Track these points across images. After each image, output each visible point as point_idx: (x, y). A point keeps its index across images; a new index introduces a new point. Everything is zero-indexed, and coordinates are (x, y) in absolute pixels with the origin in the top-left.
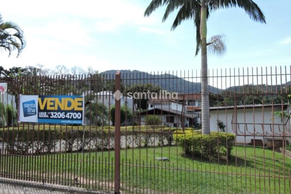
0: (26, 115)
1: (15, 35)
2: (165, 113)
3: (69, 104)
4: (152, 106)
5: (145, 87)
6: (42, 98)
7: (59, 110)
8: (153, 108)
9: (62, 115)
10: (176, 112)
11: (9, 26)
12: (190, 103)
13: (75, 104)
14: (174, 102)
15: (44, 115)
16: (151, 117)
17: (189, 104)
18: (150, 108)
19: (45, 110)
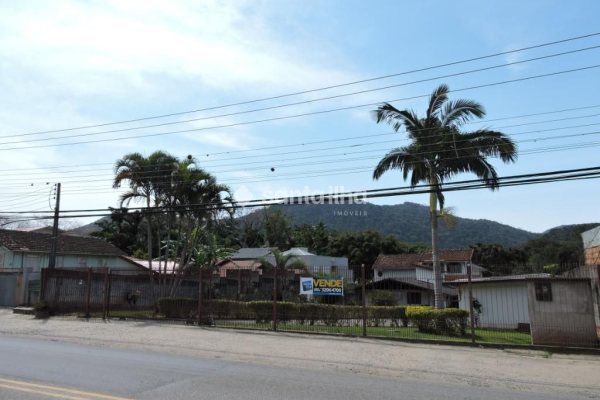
0: (305, 289)
1: (226, 199)
2: (405, 286)
3: (334, 283)
4: (380, 274)
5: (366, 238)
6: (316, 279)
7: (327, 287)
8: (381, 278)
9: (329, 290)
10: (425, 286)
11: (222, 189)
12: (452, 267)
13: (337, 283)
14: (420, 266)
15: (316, 290)
16: (380, 293)
17: (449, 271)
18: (377, 278)
19: (318, 287)
